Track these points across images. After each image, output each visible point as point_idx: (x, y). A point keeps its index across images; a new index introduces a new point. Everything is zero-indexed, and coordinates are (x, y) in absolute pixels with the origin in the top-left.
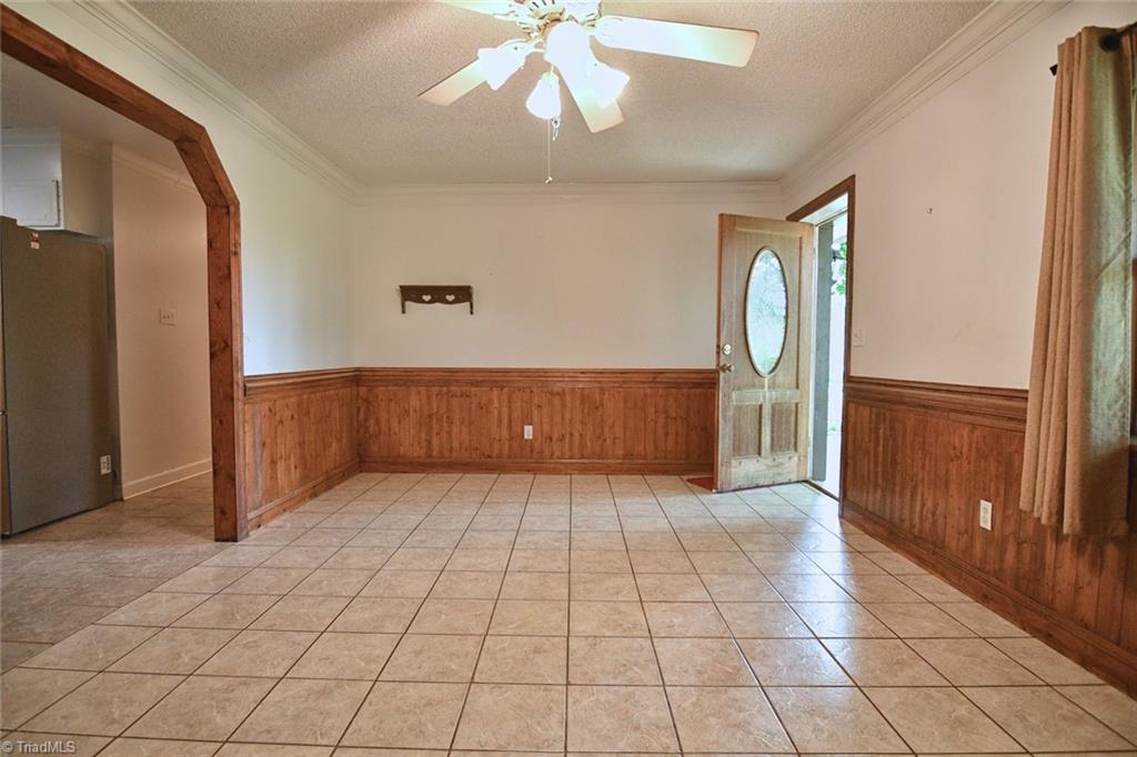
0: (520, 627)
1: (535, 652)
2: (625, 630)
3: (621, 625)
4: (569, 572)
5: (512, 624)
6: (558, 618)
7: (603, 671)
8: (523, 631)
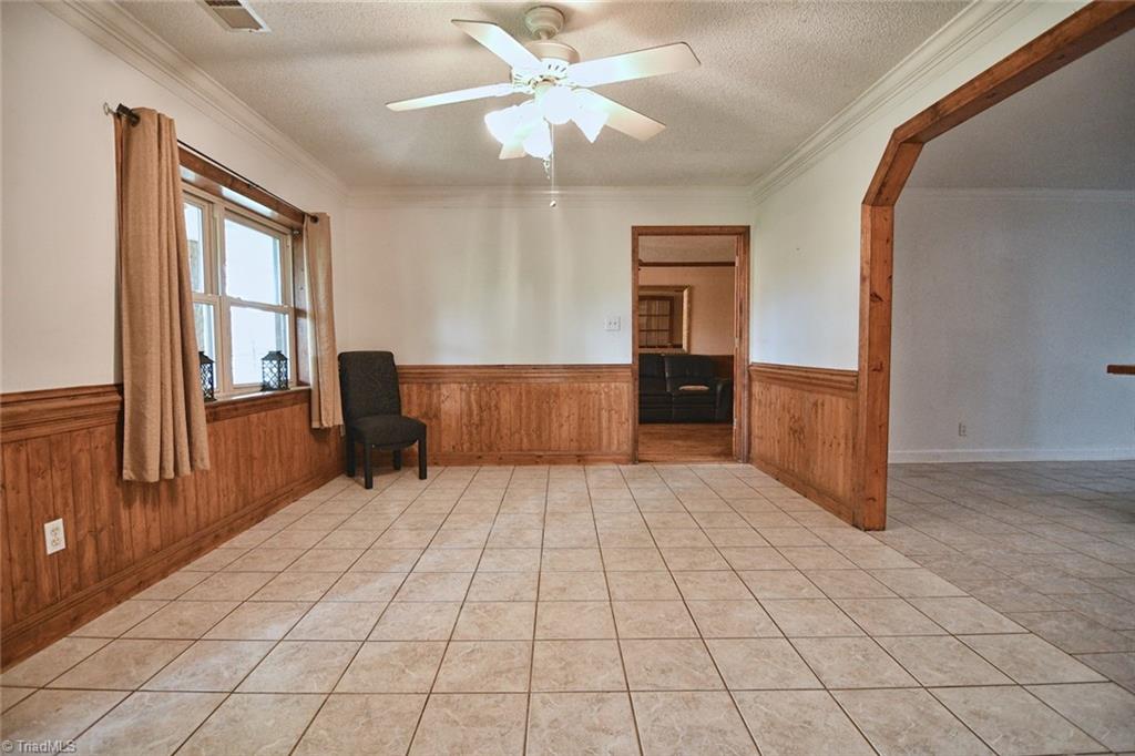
0: (582, 608)
1: (565, 589)
2: (485, 607)
3: (485, 612)
4: (529, 693)
5: (590, 611)
6: (546, 618)
7: (513, 578)
8: (579, 604)
